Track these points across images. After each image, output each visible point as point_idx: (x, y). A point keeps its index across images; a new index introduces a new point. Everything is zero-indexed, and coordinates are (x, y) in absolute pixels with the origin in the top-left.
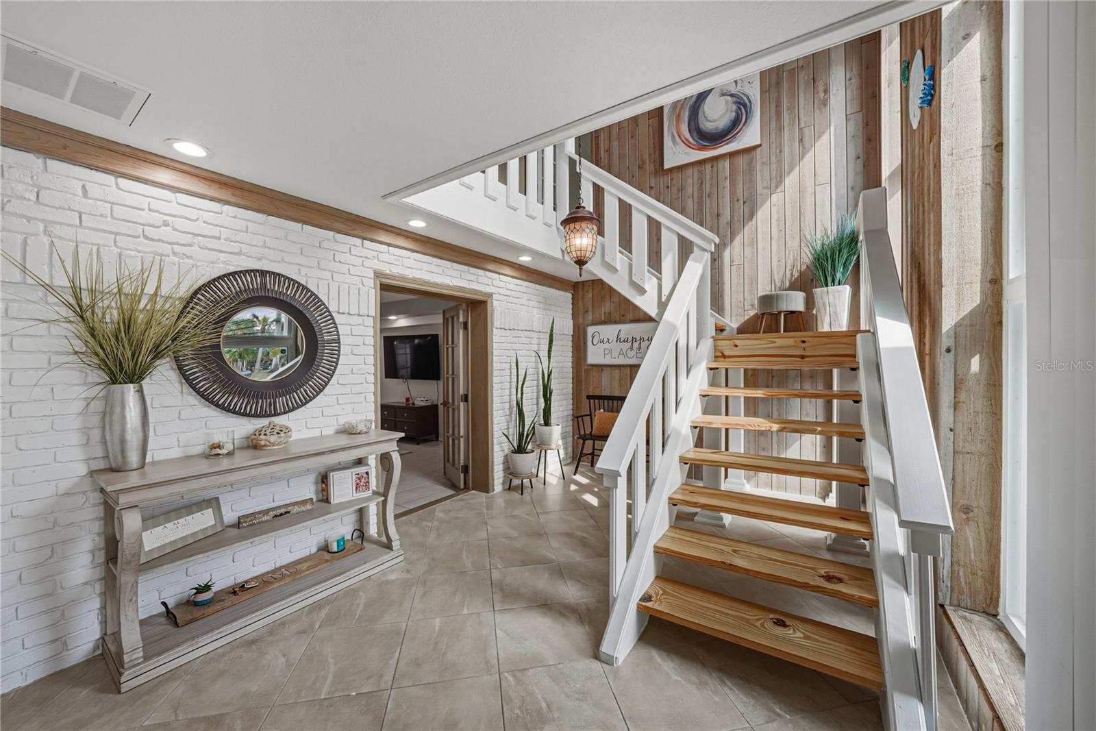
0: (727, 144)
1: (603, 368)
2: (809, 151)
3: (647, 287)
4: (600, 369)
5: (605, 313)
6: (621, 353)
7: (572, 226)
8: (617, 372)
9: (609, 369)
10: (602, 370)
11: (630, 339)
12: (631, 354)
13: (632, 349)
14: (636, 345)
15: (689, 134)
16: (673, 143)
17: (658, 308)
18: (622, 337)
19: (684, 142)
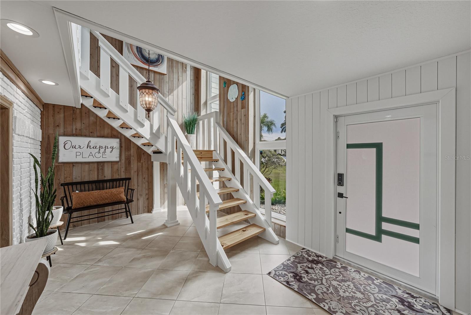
0: (154, 67)
1: (74, 164)
2: (180, 85)
3: (145, 124)
4: (71, 165)
5: (76, 129)
6: (91, 154)
7: (144, 90)
8: (87, 166)
9: (80, 165)
10: (73, 166)
11: (98, 147)
12: (97, 155)
13: (99, 152)
14: (102, 150)
15: (136, 51)
16: (128, 52)
17: (150, 135)
18: (92, 145)
19: (134, 54)
